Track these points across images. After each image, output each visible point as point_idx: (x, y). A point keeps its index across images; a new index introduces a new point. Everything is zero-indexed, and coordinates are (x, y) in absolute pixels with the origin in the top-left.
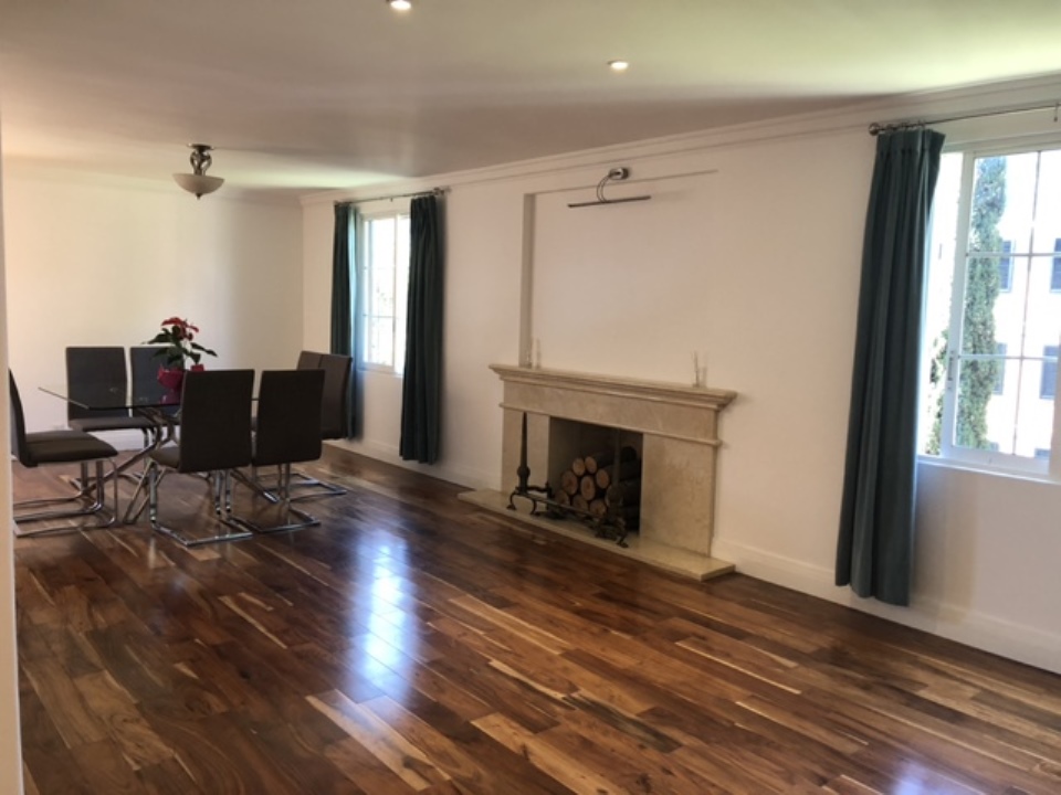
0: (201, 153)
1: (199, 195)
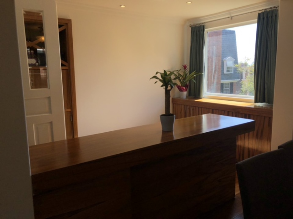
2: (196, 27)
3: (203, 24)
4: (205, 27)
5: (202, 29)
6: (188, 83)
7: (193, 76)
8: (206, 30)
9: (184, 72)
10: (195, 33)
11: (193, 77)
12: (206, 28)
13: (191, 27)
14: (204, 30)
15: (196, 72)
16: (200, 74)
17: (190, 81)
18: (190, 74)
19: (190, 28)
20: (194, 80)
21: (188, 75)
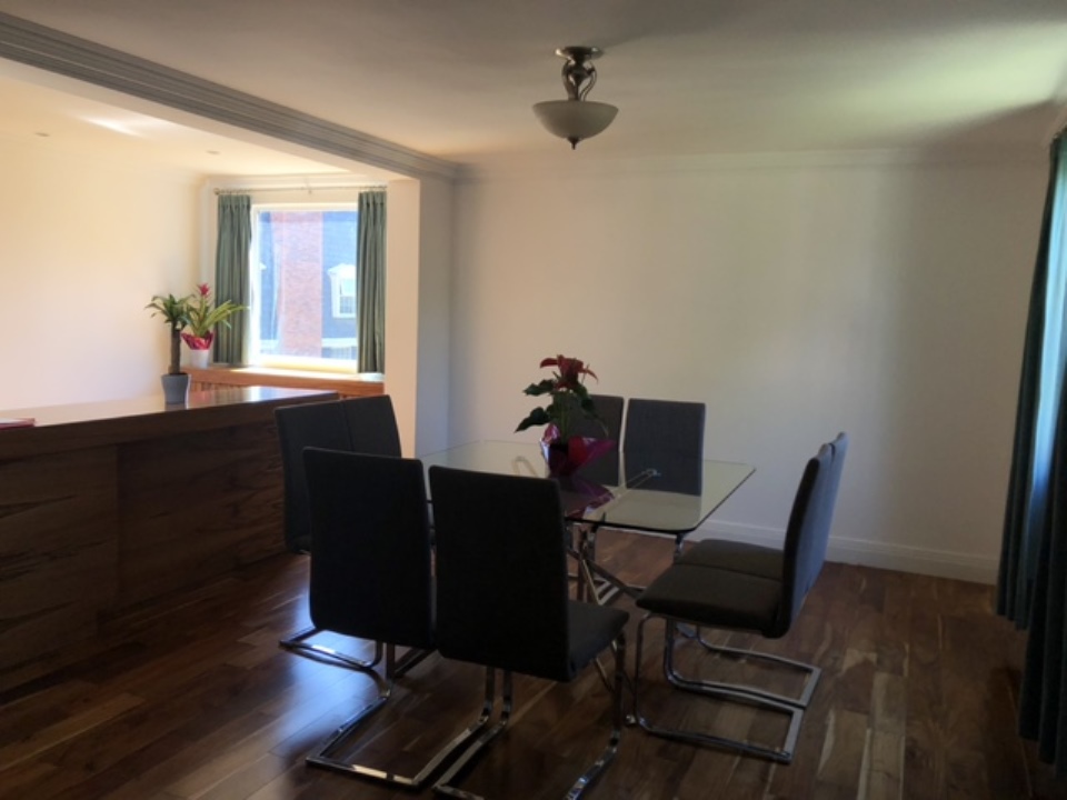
0: (578, 65)
1: (574, 141)
2: (230, 197)
3: (248, 193)
4: (252, 201)
5: (246, 204)
6: (211, 329)
7: (224, 311)
8: (254, 207)
9: (201, 303)
10: (228, 210)
11: (225, 315)
12: (255, 203)
13: (217, 194)
14: (249, 207)
15: (232, 303)
16: (241, 307)
17: (217, 325)
18: (217, 306)
19: (216, 198)
20: (228, 321)
21: (212, 309)
